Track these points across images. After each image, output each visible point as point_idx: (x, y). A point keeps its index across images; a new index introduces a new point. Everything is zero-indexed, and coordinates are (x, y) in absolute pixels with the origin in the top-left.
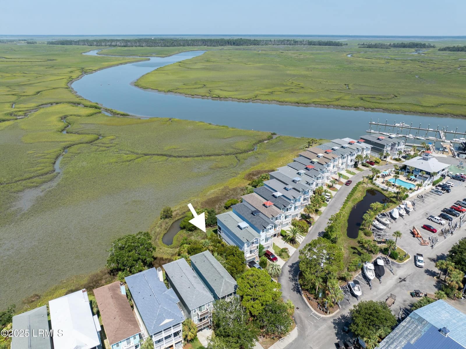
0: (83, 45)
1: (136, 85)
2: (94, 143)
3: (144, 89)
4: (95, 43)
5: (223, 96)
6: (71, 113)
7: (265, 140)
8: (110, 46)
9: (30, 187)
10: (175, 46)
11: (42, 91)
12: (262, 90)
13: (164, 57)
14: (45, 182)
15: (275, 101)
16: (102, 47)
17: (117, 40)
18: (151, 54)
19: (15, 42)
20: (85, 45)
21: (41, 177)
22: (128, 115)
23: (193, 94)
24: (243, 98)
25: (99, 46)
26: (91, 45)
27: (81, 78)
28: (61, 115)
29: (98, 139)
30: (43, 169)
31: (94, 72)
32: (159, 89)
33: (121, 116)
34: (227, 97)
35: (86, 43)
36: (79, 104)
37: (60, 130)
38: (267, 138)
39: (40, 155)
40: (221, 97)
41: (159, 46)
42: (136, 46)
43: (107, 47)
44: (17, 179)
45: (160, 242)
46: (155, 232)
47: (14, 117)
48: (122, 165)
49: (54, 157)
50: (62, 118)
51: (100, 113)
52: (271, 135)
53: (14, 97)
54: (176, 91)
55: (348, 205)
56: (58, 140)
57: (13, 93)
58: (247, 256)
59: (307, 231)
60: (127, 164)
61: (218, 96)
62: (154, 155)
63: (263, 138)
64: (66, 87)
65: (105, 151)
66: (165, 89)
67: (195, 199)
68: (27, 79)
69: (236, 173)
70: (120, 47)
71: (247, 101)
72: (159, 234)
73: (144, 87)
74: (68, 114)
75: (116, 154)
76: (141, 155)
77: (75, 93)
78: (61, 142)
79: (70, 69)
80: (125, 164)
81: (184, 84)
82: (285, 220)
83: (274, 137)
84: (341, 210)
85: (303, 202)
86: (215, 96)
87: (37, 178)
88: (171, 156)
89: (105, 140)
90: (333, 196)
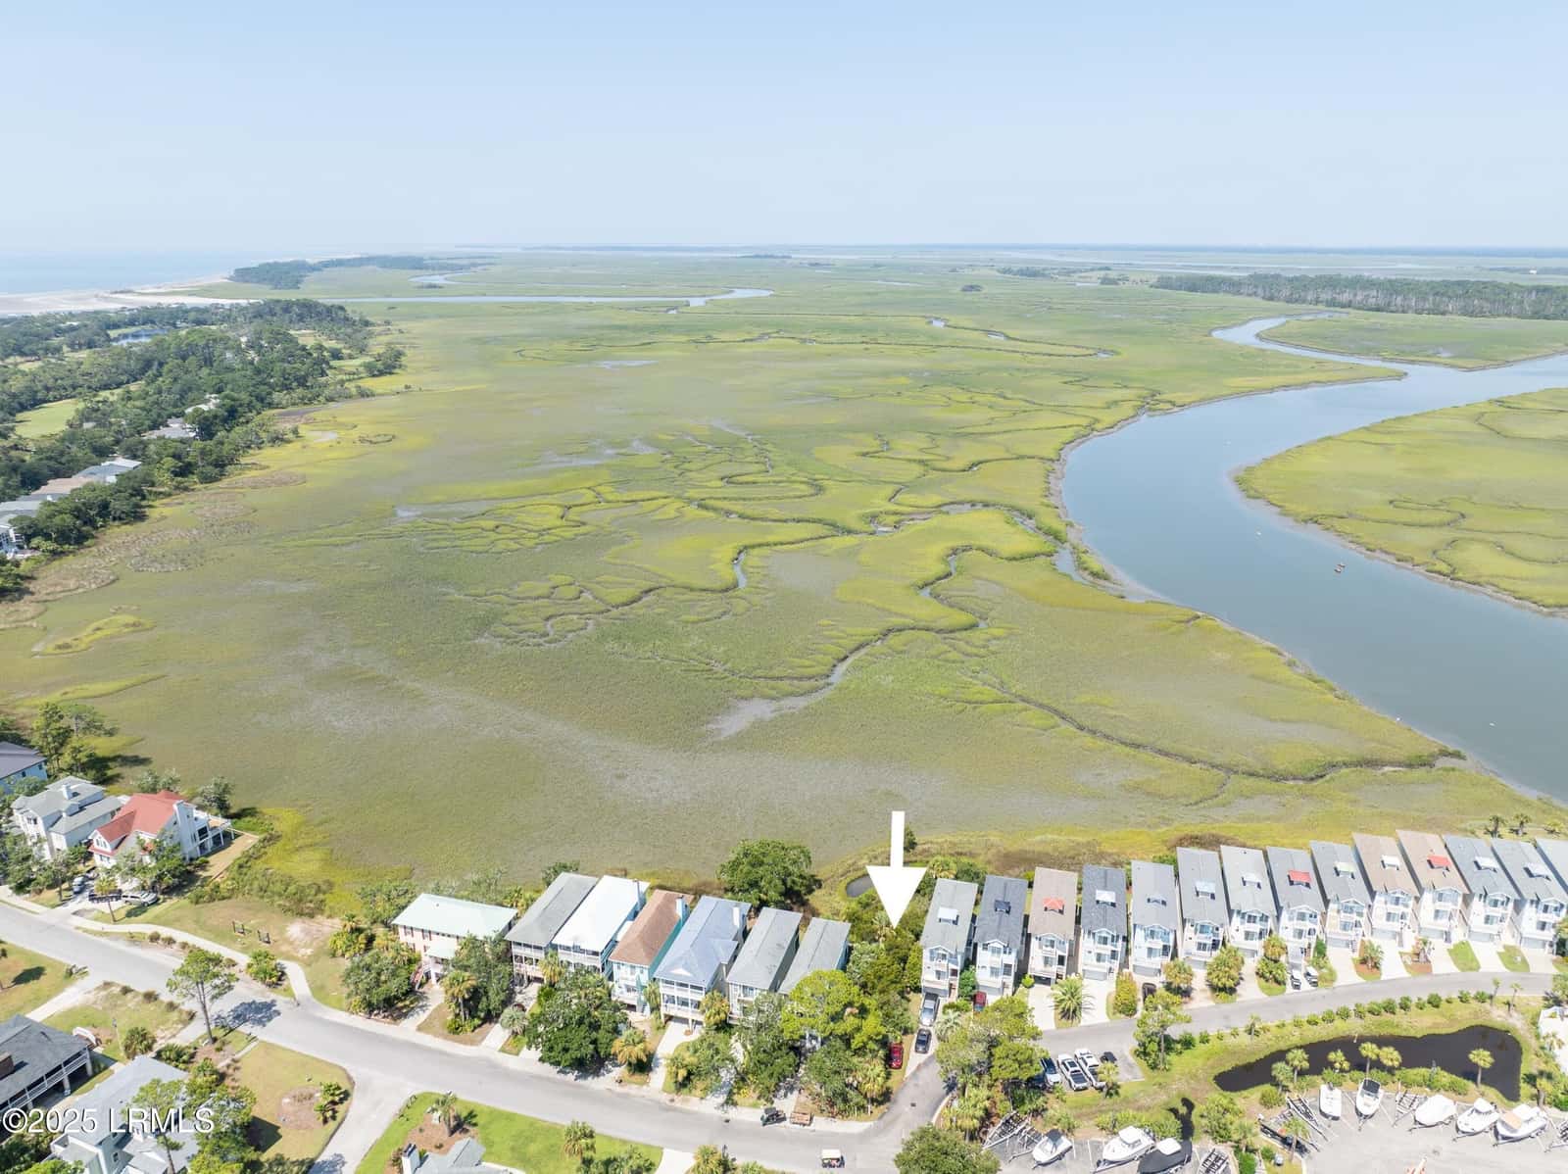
0: (1249, 295)
1: (1239, 481)
2: (952, 635)
3: (1249, 497)
4: (1286, 292)
5: (1469, 576)
6: (985, 543)
7: (1391, 764)
8: (1332, 303)
9: (764, 697)
11: (986, 461)
14: (792, 694)
16: (1302, 306)
17: (1368, 283)
18: (1429, 354)
19: (1075, 276)
20: (1255, 294)
21: (795, 682)
22: (1106, 578)
23: (1372, 547)
24: (1538, 598)
25: (1296, 301)
26: (1271, 299)
27: (1122, 427)
28: (959, 543)
29: (973, 626)
30: (812, 666)
31: (1176, 409)
32: (1289, 506)
33: (1090, 578)
34: (1481, 580)
35: (1260, 291)
36: (1031, 517)
37: (920, 583)
38: (1402, 759)
39: (834, 633)
40: (1460, 575)
42: (1419, 312)
43: (1320, 307)
44: (759, 672)
45: (843, 885)
46: (854, 864)
47: (872, 527)
48: (948, 707)
49: (852, 645)
50: (955, 552)
51: (1049, 555)
52: (1432, 755)
53: (917, 469)
54: (1337, 523)
55: (1338, 1022)
56: (893, 608)
57: (925, 457)
58: (928, 979)
59: (1129, 1010)
60: (960, 708)
61: (1453, 572)
62: (1041, 706)
63: (1390, 753)
64: (1053, 456)
65: (954, 662)
66: (1304, 509)
67: (994, 838)
68: (993, 414)
69: (1166, 821)
70: (1359, 309)
71: (1545, 610)
72: (855, 870)
73: (1252, 493)
74: (977, 543)
75: (965, 678)
76: (1012, 698)
77: (1057, 479)
78: (896, 614)
79: (1118, 394)
80: (959, 706)
81: (1391, 502)
82: (1095, 962)
83: (1443, 762)
84: (1297, 1024)
85: (1194, 950)
86: (1444, 568)
87: (788, 682)
88: (1070, 720)
89: (977, 636)
90: (1336, 984)
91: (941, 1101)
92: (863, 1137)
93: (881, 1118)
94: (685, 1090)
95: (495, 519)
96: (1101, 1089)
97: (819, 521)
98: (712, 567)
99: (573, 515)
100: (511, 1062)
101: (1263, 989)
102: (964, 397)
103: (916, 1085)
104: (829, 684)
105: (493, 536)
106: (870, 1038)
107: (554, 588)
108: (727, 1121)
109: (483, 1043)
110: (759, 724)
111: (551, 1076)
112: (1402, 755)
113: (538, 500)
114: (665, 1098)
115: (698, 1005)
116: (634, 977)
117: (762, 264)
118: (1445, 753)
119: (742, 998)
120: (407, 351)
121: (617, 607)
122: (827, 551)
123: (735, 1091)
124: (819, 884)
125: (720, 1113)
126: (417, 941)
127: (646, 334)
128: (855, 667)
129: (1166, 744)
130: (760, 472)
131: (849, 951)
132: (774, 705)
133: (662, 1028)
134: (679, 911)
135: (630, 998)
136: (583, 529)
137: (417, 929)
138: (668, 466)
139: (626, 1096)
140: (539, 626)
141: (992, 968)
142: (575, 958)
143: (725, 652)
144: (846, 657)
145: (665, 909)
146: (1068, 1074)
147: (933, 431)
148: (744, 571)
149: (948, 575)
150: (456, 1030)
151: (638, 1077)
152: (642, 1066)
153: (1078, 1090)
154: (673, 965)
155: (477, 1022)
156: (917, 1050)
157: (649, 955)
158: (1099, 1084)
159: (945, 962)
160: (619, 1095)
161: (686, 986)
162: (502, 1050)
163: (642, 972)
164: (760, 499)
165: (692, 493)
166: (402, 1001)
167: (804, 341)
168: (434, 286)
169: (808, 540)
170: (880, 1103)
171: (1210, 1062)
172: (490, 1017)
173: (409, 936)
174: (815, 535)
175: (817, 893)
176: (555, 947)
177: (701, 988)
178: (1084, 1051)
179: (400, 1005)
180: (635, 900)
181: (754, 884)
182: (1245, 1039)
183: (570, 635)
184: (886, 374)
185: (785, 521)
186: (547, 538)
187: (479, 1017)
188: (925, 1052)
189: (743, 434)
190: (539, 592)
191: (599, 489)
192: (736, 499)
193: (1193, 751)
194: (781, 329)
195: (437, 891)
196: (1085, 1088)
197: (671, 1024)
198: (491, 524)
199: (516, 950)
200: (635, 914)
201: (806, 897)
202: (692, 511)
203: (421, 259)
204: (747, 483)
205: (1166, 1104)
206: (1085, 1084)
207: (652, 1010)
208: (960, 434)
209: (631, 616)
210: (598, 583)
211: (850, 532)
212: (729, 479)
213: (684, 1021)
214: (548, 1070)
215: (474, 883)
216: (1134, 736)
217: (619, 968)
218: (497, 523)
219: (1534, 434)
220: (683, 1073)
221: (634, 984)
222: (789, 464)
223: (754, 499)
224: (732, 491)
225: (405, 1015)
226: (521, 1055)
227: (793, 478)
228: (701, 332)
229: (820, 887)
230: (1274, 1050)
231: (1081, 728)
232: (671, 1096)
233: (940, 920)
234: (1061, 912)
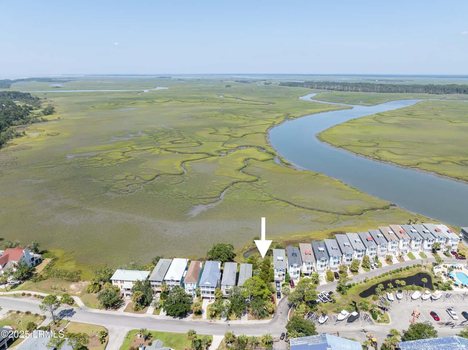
0: (306, 87)
1: (318, 137)
2: (252, 183)
3: (321, 141)
4: (316, 86)
5: (384, 159)
6: (254, 157)
7: (379, 209)
8: (329, 89)
10: (391, 92)
11: (247, 134)
12: (432, 158)
13: (369, 106)
14: (210, 203)
15: (434, 172)
16: (321, 90)
17: (338, 84)
18: (357, 102)
19: (257, 82)
20: (308, 87)
21: (210, 199)
22: (290, 165)
23: (357, 153)
24: (402, 164)
25: (319, 89)
26: (312, 88)
28: (246, 157)
29: (257, 180)
30: (214, 194)
31: (295, 118)
32: (333, 143)
33: (285, 165)
34: (388, 160)
35: (309, 86)
36: (264, 149)
37: (239, 169)
38: (382, 207)
39: (218, 184)
40: (382, 159)
41: (374, 92)
42: (352, 91)
43: (326, 90)
44: (199, 197)
45: (242, 255)
46: (244, 249)
47: (219, 154)
48: (257, 203)
49: (224, 188)
50: (246, 160)
51: (272, 159)
52: (388, 206)
53: (228, 137)
54: (347, 147)
55: (386, 276)
56: (233, 177)
57: (230, 134)
58: (276, 277)
59: (332, 280)
60: (261, 203)
61: (380, 158)
62: (283, 201)
63: (378, 206)
64: (265, 132)
65: (255, 190)
66: (337, 144)
67: (281, 238)
68: (245, 121)
69: (326, 229)
70: (336, 90)
71: (404, 167)
72: (245, 250)
73: (322, 140)
74: (251, 157)
75: (259, 195)
76: (273, 199)
77: (268, 138)
78: (234, 178)
79: (278, 115)
80: (260, 202)
81: (359, 141)
82: (320, 268)
83: (391, 208)
84: (376, 278)
85: (346, 261)
86: (376, 157)
87: (208, 199)
88: (292, 204)
89: (260, 182)
90: (382, 267)
91: (289, 311)
92: (270, 323)
93: (273, 318)
94: (214, 318)
95: (101, 157)
96: (331, 302)
97: (204, 153)
98: (175, 168)
99: (126, 154)
100: (157, 317)
101: (365, 270)
102: (235, 116)
103: (280, 307)
104: (220, 199)
105: (102, 162)
106: (268, 295)
107: (126, 176)
108: (229, 325)
109: (147, 312)
110: (203, 212)
111: (171, 319)
112: (381, 206)
113: (113, 151)
114: (208, 321)
115: (213, 292)
116: (192, 287)
117: (163, 80)
118: (391, 205)
119: (226, 289)
120: (55, 107)
121: (149, 181)
122: (209, 161)
123: (229, 316)
124: (235, 255)
125: (226, 323)
126: (119, 284)
127: (134, 100)
128: (227, 194)
129: (319, 208)
130: (181, 140)
131: (253, 272)
132: (206, 206)
133: (201, 301)
134: (201, 266)
135: (192, 293)
136: (130, 159)
137: (119, 280)
138: (152, 139)
139: (197, 322)
140: (125, 188)
141: (294, 272)
142: (171, 283)
143: (187, 192)
144: (223, 191)
145: (197, 266)
146: (322, 299)
147: (230, 126)
148: (185, 169)
149: (246, 166)
150: (137, 310)
151: (198, 316)
152: (199, 313)
153: (325, 303)
154: (205, 281)
155: (143, 306)
156: (278, 298)
157: (196, 279)
158: (330, 300)
159: (281, 272)
160: (194, 322)
161: (209, 287)
162: (153, 314)
163: (194, 285)
164: (184, 147)
165: (162, 147)
166: (116, 303)
167: (183, 102)
168: (58, 87)
169: (201, 158)
170: (272, 313)
171: (357, 291)
172: (148, 304)
173: (116, 283)
174: (204, 157)
175: (235, 258)
176: (164, 281)
177: (214, 287)
178: (324, 292)
179: (116, 304)
180: (185, 265)
181: (219, 257)
182: (364, 284)
183: (136, 190)
184: (211, 110)
185: (193, 153)
186: (120, 162)
188: (280, 298)
189: (172, 129)
190: (122, 178)
191: (132, 146)
192: (176, 148)
193: (328, 209)
194: (175, 98)
195: (121, 269)
196: (327, 302)
197: (204, 300)
198: (100, 158)
199: (152, 283)
200: (187, 269)
201: (233, 259)
202: (164, 152)
203: (51, 79)
204: (177, 143)
205: (349, 303)
206: (327, 301)
207: (197, 296)
208: (237, 127)
209: (154, 183)
210: (141, 174)
211: (213, 156)
212: (172, 142)
213: (209, 298)
214: (169, 318)
215: (133, 265)
216: (310, 207)
217: (187, 285)
218: (102, 158)
219: (389, 122)
220: (214, 313)
221: (192, 289)
222: (189, 137)
223: (182, 148)
224: (174, 145)
225: (119, 308)
226: (160, 314)
227: (192, 141)
228: (150, 100)
229: (236, 256)
230: (372, 285)
231: (295, 206)
232: (210, 320)
233: (278, 260)
234: (310, 254)
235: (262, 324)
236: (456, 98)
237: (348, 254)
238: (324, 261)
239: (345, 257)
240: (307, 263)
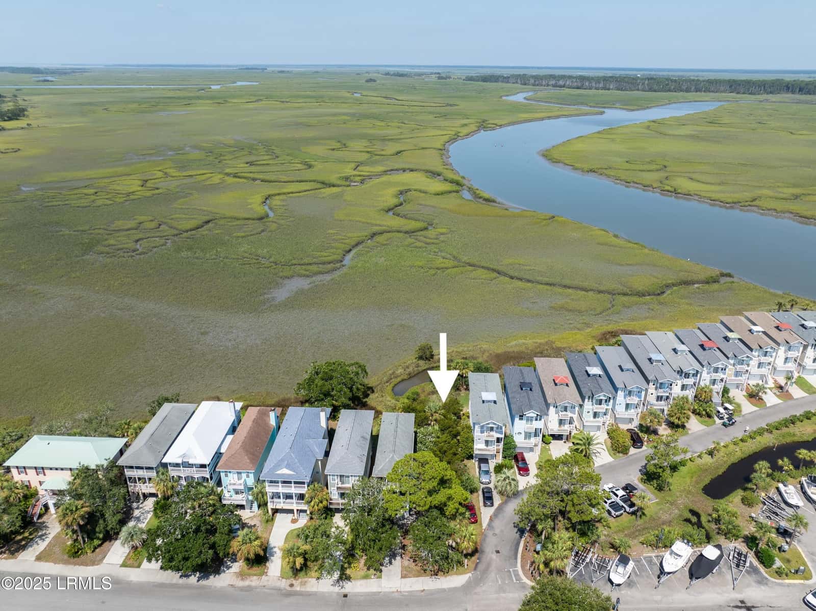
0: (514, 83)
1: (544, 156)
2: (415, 234)
3: (554, 162)
4: (532, 81)
5: (684, 191)
6: (419, 187)
7: (698, 282)
8: (555, 86)
9: (300, 276)
10: (670, 90)
11: (404, 151)
12: (780, 190)
13: (633, 110)
14: (321, 273)
15: (791, 213)
16: (542, 87)
17: (570, 77)
18: (611, 105)
19: (423, 77)
20: (517, 82)
21: (320, 266)
22: (494, 201)
23: (628, 181)
24: (722, 200)
25: (538, 85)
26: (525, 84)
27: (473, 135)
28: (401, 188)
29: (426, 229)
30: (330, 256)
31: (498, 127)
32: (576, 165)
33: (484, 202)
34: (692, 193)
35: (519, 81)
36: (439, 175)
37: (387, 209)
39: (339, 237)
40: (679, 191)
41: (638, 90)
42: (597, 89)
43: (550, 87)
44: (294, 262)
45: (390, 388)
46: (393, 373)
47: (348, 183)
48: (426, 272)
49: (353, 243)
50: (401, 193)
51: (457, 192)
52: (717, 276)
53: (367, 156)
54: (605, 171)
55: (758, 438)
56: (374, 222)
57: (369, 150)
58: (479, 447)
59: (625, 451)
60: (434, 272)
61: (675, 190)
62: (483, 267)
63: (695, 278)
64: (441, 148)
65: (420, 248)
66: (586, 167)
67: (485, 346)
68: (400, 131)
69: (588, 325)
70: (569, 88)
71: (728, 205)
72: (396, 377)
73: (555, 160)
74: (414, 188)
75: (431, 256)
76: (462, 264)
77: (447, 158)
78: (376, 225)
79: (465, 121)
80: (432, 272)
81: (627, 162)
82: (592, 419)
83: (723, 280)
84: (735, 444)
85: (655, 402)
86: (669, 188)
87: (316, 266)
88: (505, 275)
89: (431, 233)
90: (743, 413)
91: (518, 544)
92: (467, 588)
93: (475, 569)
94: (302, 574)
95: (94, 189)
96: (633, 513)
97: (314, 181)
98: (249, 206)
99: (149, 184)
100: (134, 575)
101: (702, 423)
102: (383, 124)
103: (495, 535)
104: (343, 266)
105: (93, 197)
106: (460, 504)
107: (140, 223)
108: (345, 596)
109: (104, 561)
110: (301, 292)
111: (174, 581)
112: (702, 277)
113: (124, 178)
114: (284, 584)
115: (301, 497)
116: (242, 481)
117: (248, 71)
118: (723, 275)
119: (340, 485)
120: (29, 109)
121: (187, 231)
122: (324, 195)
123: (346, 565)
124: (372, 389)
125: (337, 589)
126: (32, 478)
127: (188, 101)
128: (358, 255)
129: (567, 282)
130: (270, 159)
131: (416, 433)
132: (309, 280)
133: (270, 521)
134: (273, 421)
135: (240, 499)
136: (157, 191)
137: (30, 468)
138: (211, 158)
139: (249, 589)
140: (131, 245)
141: (526, 433)
142: (183, 473)
143: (268, 252)
144: (350, 250)
145: (260, 422)
146: (607, 506)
147: (371, 139)
148: (271, 209)
149: (401, 204)
150: (75, 554)
151: (256, 569)
152: (260, 560)
153: (617, 516)
154: (278, 466)
155: (96, 542)
156: (485, 505)
157: (253, 461)
158: (632, 510)
159: (492, 433)
160: (242, 589)
161: (290, 482)
162: (124, 565)
163: (248, 476)
164: (273, 172)
165: (228, 171)
166: (21, 534)
167: (283, 102)
168: (48, 81)
169: (309, 190)
170: (472, 554)
171: (694, 479)
172: (109, 536)
173: (23, 475)
174: (313, 188)
175: (372, 396)
176: (165, 466)
177: (303, 483)
178: (611, 485)
179: (19, 537)
180: (231, 418)
181: (327, 394)
182: (707, 459)
183: (155, 250)
184: (335, 115)
185: (293, 182)
186: (132, 197)
187: (98, 538)
188: (492, 505)
189: (255, 142)
190: (129, 226)
191: (164, 171)
192: (258, 172)
193: (586, 284)
194: (268, 97)
195: (51, 432)
196: (621, 514)
197: (278, 515)
198: (92, 191)
199: (128, 473)
200: (233, 429)
201: (364, 400)
202: (230, 180)
203: (38, 69)
204: (260, 165)
205: (681, 516)
206: (622, 512)
207: (259, 506)
208: (384, 139)
209: (198, 236)
210: (172, 219)
211: (334, 186)
212: (251, 164)
213: (291, 511)
214: (172, 577)
215: (85, 420)
216: (546, 279)
217: (226, 476)
218: (95, 191)
219: (676, 133)
220: (299, 561)
221: (242, 487)
222: (288, 155)
223: (270, 172)
224: (253, 168)
225: (24, 548)
226: (142, 567)
227: (293, 161)
228: (221, 99)
229: (373, 392)
230: (729, 463)
231: (512, 278)
232: (289, 582)
233: (483, 402)
234: (567, 385)
235: (444, 590)
236: (787, 100)
237: (661, 384)
238: (603, 402)
239: (653, 391)
240: (559, 408)
